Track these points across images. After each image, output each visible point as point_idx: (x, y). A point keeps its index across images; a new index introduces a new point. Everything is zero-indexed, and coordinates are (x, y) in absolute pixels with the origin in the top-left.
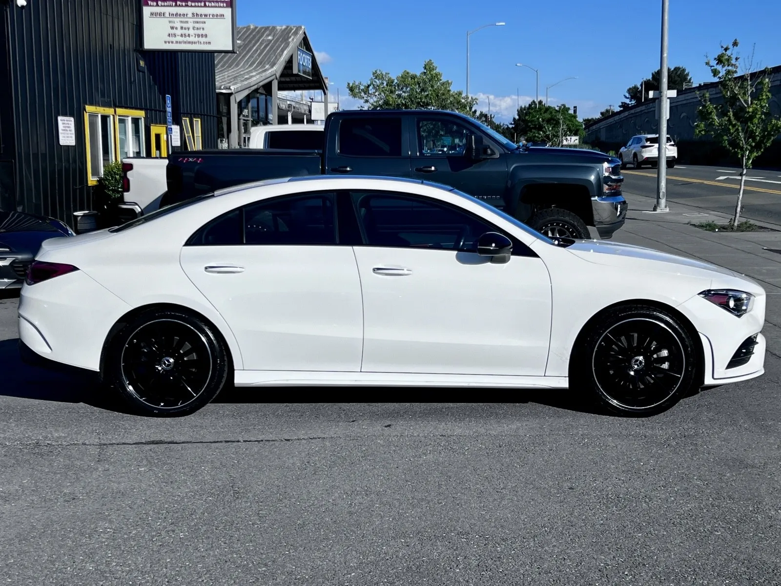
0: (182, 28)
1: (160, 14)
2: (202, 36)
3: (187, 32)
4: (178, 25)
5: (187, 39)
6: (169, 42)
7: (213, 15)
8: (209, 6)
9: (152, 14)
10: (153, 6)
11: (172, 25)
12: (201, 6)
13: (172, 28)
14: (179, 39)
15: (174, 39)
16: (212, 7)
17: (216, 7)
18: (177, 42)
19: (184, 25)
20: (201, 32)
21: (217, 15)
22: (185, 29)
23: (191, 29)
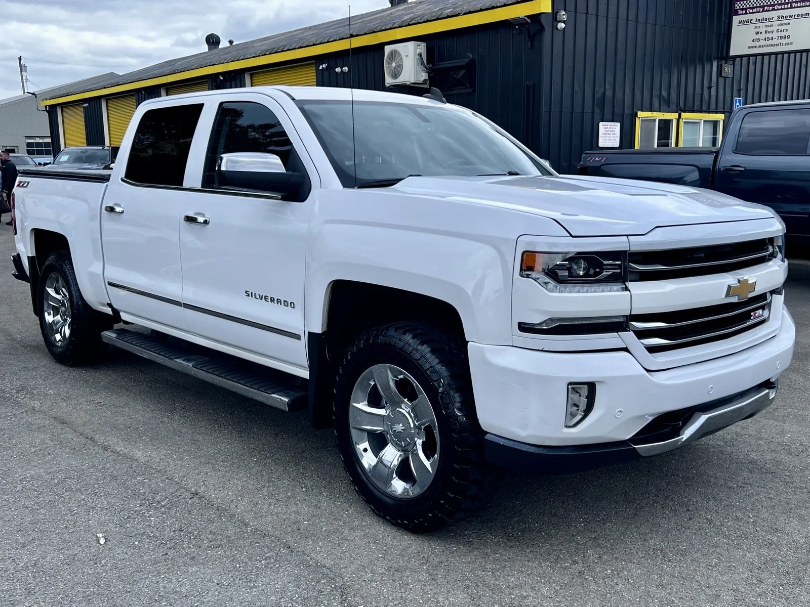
0: (766, 32)
1: (747, 21)
2: (785, 37)
3: (770, 35)
4: (763, 30)
5: (771, 42)
6: (752, 47)
7: (798, 15)
8: (795, 7)
9: (740, 22)
10: (742, 14)
11: (757, 30)
12: (787, 8)
13: (757, 33)
14: (762, 43)
15: (757, 44)
16: (798, 7)
17: (802, 7)
18: (760, 46)
19: (769, 29)
20: (783, 34)
21: (802, 15)
22: (769, 32)
23: (775, 32)
